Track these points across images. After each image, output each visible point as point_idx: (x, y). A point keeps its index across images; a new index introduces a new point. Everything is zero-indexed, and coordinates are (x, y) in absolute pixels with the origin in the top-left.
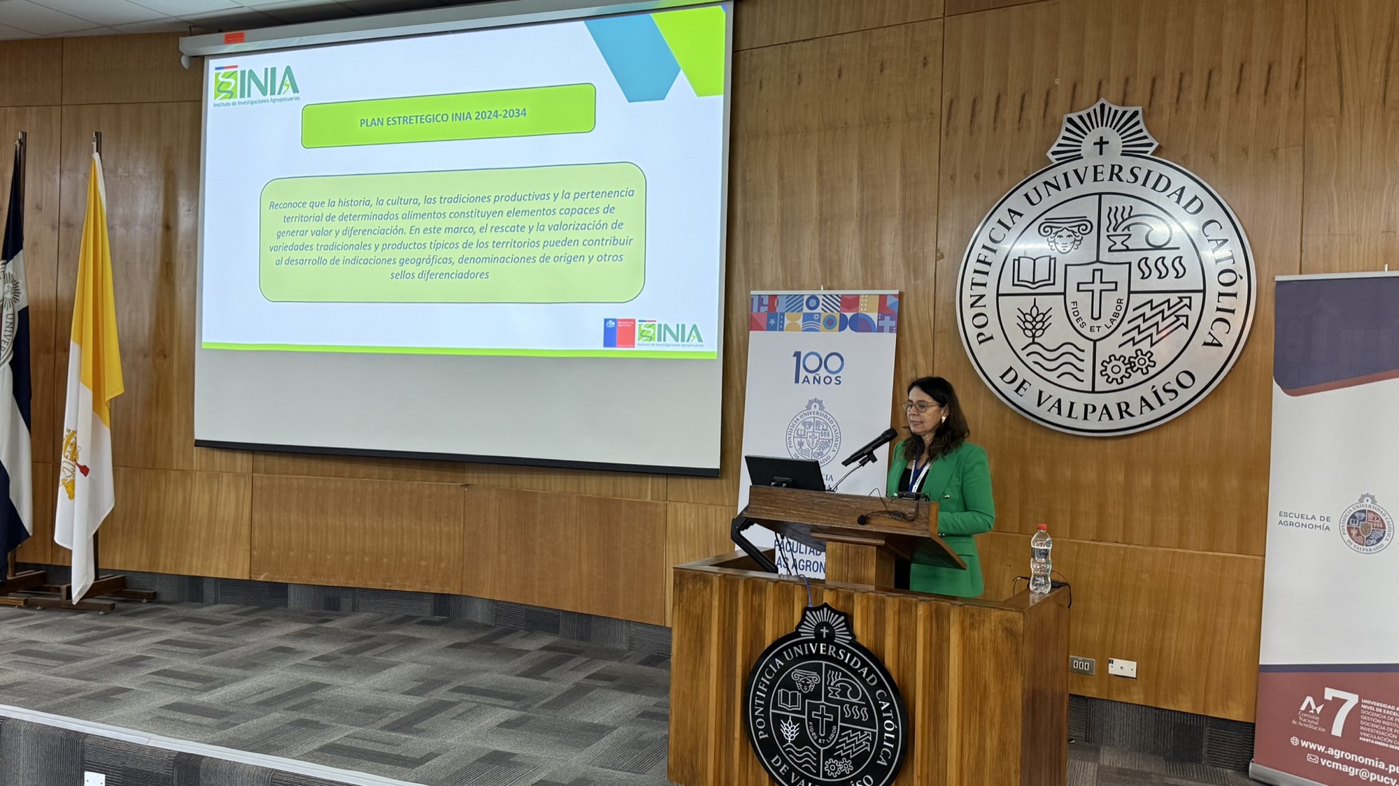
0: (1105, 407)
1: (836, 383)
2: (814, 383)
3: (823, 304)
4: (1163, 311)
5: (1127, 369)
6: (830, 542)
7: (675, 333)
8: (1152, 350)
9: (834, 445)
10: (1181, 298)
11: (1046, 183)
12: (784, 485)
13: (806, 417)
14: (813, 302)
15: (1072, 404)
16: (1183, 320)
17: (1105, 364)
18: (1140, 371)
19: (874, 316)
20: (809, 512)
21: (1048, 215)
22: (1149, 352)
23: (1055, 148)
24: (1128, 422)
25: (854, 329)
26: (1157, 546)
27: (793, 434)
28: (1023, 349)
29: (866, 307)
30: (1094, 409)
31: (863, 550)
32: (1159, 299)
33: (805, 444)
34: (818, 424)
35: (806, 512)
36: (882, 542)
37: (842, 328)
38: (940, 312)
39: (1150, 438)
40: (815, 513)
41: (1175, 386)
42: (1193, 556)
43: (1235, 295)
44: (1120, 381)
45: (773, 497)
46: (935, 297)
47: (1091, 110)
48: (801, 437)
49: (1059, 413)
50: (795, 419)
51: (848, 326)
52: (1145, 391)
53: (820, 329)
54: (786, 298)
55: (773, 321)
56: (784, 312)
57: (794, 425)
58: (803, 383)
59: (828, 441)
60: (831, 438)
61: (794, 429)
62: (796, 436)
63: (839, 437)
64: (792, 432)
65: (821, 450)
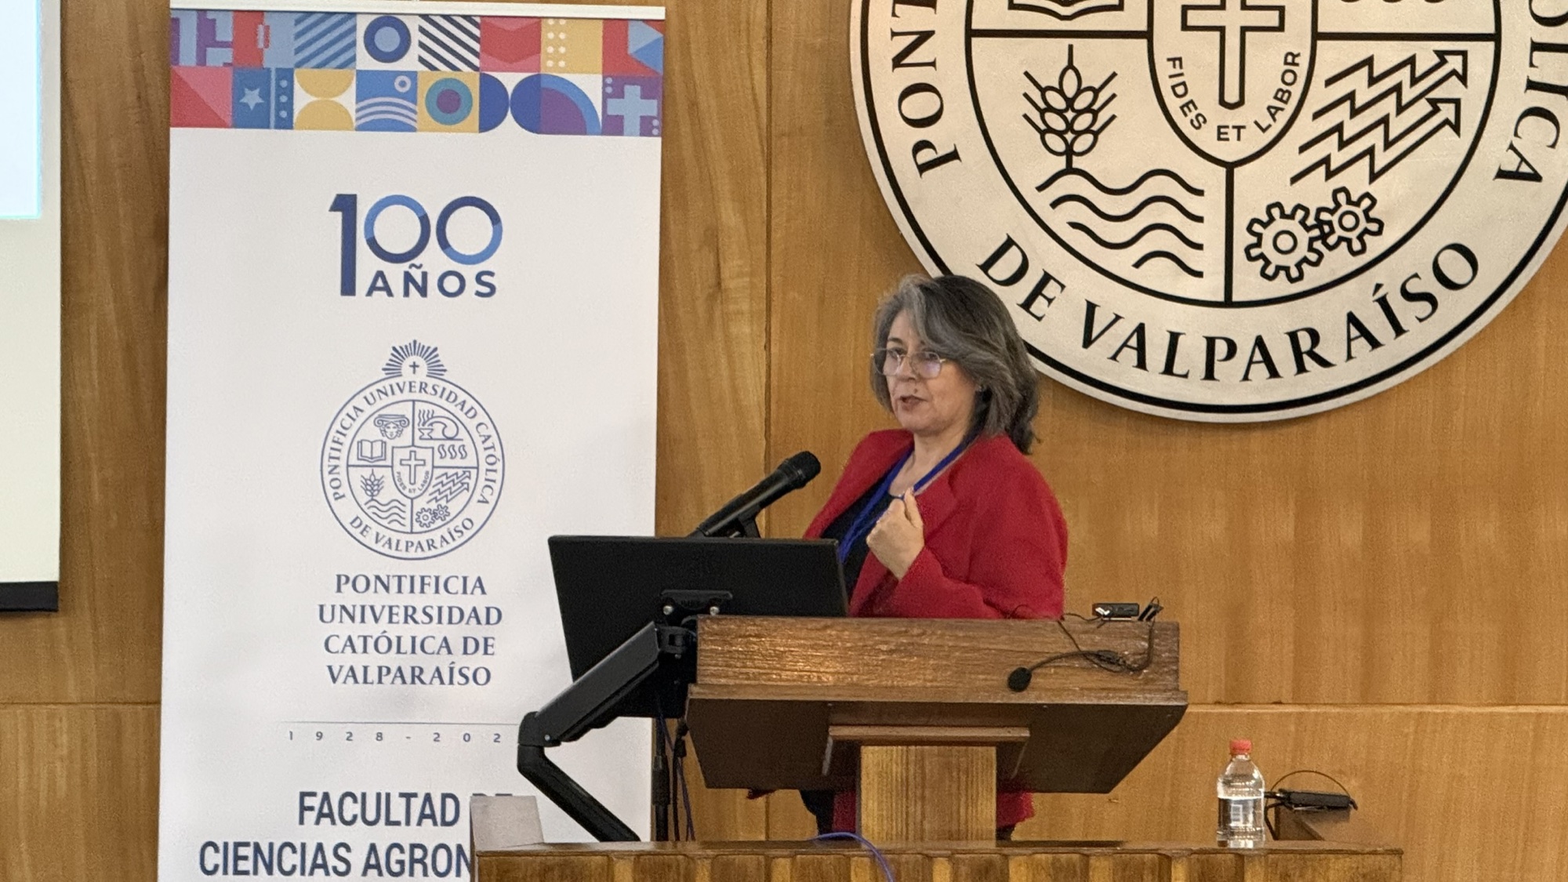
0: (1260, 343)
1: (478, 294)
2: (407, 293)
3: (422, 45)
4: (1397, 89)
5: (1312, 240)
8: (1374, 189)
10: (1442, 55)
13: (386, 400)
14: (388, 39)
15: (1174, 337)
16: (1447, 111)
17: (1257, 228)
18: (1344, 245)
19: (591, 85)
22: (1367, 195)
24: (1317, 380)
25: (533, 122)
27: (343, 455)
28: (1040, 188)
29: (563, 58)
30: (1232, 349)
31: (963, 760)
32: (1387, 55)
34: (428, 420)
37: (488, 122)
41: (1432, 286)
44: (1294, 273)
48: (372, 462)
49: (1141, 364)
51: (509, 114)
52: (1357, 297)
53: (415, 121)
54: (298, 22)
55: (252, 98)
56: (292, 66)
57: (347, 426)
58: (369, 293)
59: (464, 472)
60: (470, 461)
61: (347, 441)
62: (353, 461)
63: (497, 459)
64: (339, 450)
65: (443, 503)
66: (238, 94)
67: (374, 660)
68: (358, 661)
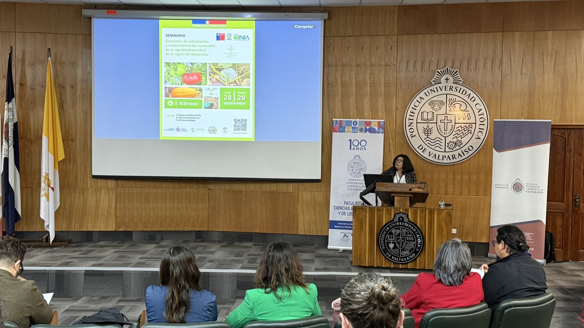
1: (364, 150)
2: (357, 150)
3: (359, 124)
4: (464, 129)
8: (461, 140)
10: (469, 125)
11: (431, 90)
12: (380, 182)
13: (354, 161)
14: (355, 123)
15: (439, 155)
16: (470, 131)
17: (448, 144)
18: (458, 146)
19: (376, 128)
21: (431, 100)
23: (433, 80)
26: (462, 196)
28: (424, 139)
29: (373, 125)
30: (445, 157)
31: (406, 198)
32: (463, 125)
33: (354, 170)
36: (412, 195)
37: (365, 132)
38: (397, 127)
39: (460, 165)
41: (468, 150)
42: (472, 198)
43: (484, 125)
44: (452, 149)
46: (396, 123)
47: (444, 69)
49: (435, 158)
51: (368, 131)
52: (460, 151)
53: (358, 132)
54: (346, 122)
55: (341, 129)
56: (345, 126)
57: (350, 163)
58: (353, 150)
60: (363, 167)
62: (351, 167)
64: (349, 166)
65: (360, 172)
66: (339, 129)
67: (352, 188)
68: (351, 188)
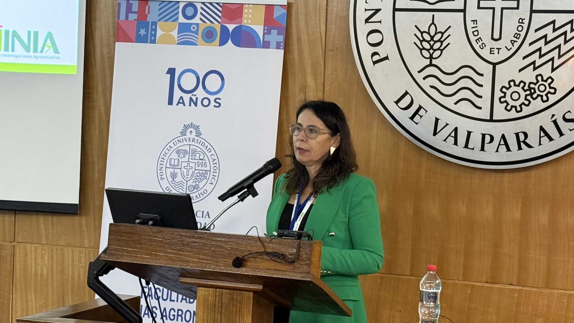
0: (503, 137)
1: (215, 106)
2: (190, 105)
3: (201, 14)
4: (565, 33)
5: (526, 96)
6: (201, 288)
7: (26, 42)
8: (553, 75)
9: (211, 177)
12: (151, 223)
13: (181, 144)
14: (190, 11)
15: (469, 133)
17: (504, 90)
18: (539, 98)
19: (259, 29)
20: (178, 254)
22: (550, 77)
24: (526, 153)
25: (237, 44)
26: (553, 288)
27: (165, 164)
28: (419, 72)
29: (251, 19)
30: (492, 139)
31: (239, 297)
32: (561, 19)
33: (179, 174)
34: (194, 152)
35: (175, 254)
36: (260, 287)
37: (222, 43)
38: (332, 28)
39: (548, 171)
40: (185, 255)
44: (519, 109)
45: (136, 237)
46: (327, 10)
48: (174, 167)
49: (456, 143)
50: (168, 147)
51: (230, 40)
52: (544, 119)
53: (197, 42)
54: (160, 5)
55: (143, 32)
56: (157, 21)
57: (166, 153)
58: (177, 105)
59: (205, 172)
60: (208, 168)
61: (166, 158)
62: (168, 166)
63: (217, 168)
64: (163, 162)
65: (197, 183)
66: (138, 30)
